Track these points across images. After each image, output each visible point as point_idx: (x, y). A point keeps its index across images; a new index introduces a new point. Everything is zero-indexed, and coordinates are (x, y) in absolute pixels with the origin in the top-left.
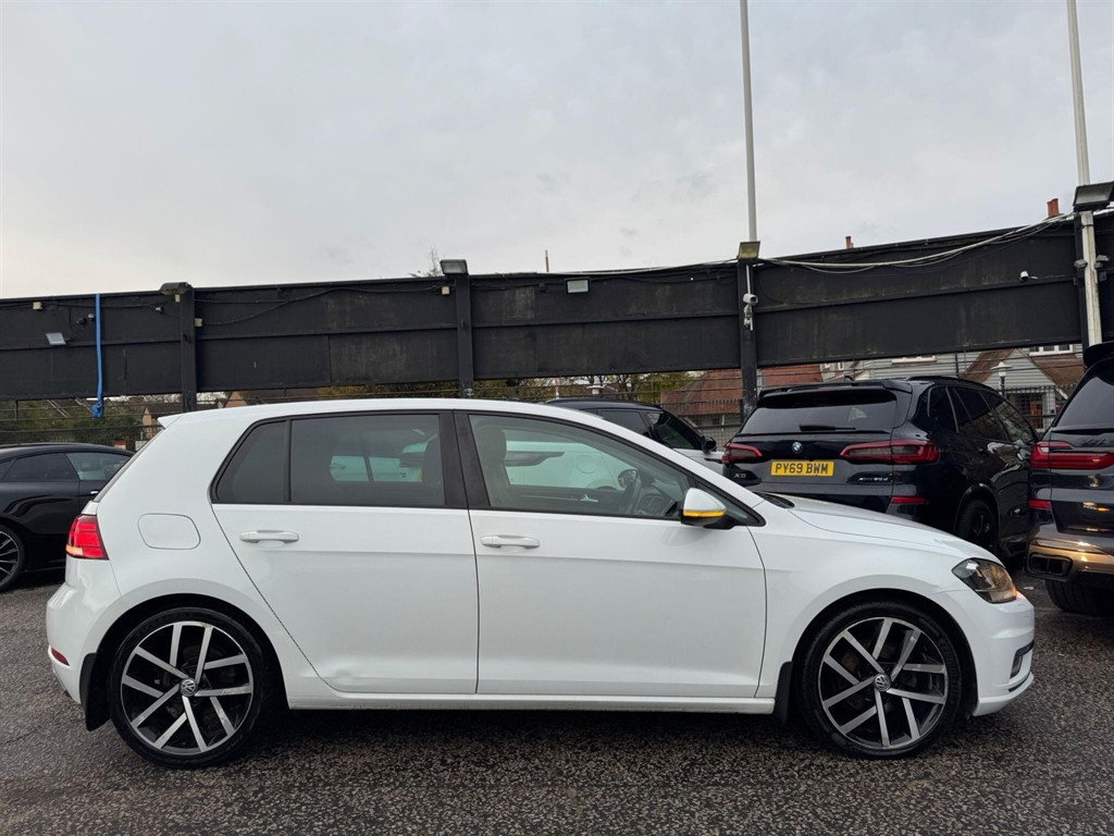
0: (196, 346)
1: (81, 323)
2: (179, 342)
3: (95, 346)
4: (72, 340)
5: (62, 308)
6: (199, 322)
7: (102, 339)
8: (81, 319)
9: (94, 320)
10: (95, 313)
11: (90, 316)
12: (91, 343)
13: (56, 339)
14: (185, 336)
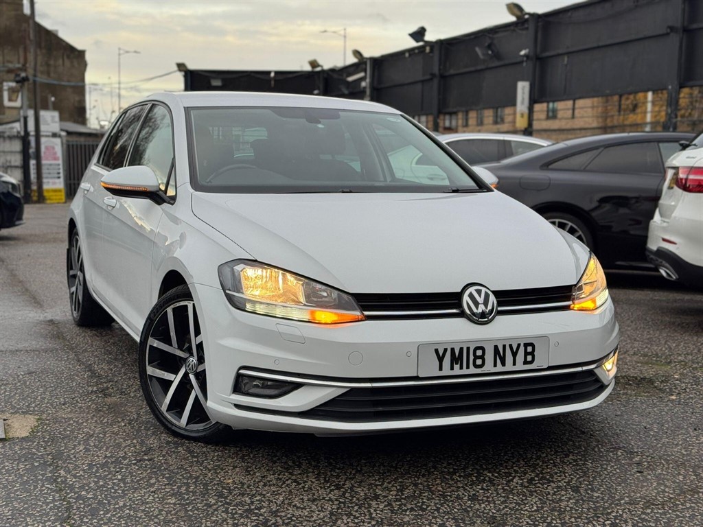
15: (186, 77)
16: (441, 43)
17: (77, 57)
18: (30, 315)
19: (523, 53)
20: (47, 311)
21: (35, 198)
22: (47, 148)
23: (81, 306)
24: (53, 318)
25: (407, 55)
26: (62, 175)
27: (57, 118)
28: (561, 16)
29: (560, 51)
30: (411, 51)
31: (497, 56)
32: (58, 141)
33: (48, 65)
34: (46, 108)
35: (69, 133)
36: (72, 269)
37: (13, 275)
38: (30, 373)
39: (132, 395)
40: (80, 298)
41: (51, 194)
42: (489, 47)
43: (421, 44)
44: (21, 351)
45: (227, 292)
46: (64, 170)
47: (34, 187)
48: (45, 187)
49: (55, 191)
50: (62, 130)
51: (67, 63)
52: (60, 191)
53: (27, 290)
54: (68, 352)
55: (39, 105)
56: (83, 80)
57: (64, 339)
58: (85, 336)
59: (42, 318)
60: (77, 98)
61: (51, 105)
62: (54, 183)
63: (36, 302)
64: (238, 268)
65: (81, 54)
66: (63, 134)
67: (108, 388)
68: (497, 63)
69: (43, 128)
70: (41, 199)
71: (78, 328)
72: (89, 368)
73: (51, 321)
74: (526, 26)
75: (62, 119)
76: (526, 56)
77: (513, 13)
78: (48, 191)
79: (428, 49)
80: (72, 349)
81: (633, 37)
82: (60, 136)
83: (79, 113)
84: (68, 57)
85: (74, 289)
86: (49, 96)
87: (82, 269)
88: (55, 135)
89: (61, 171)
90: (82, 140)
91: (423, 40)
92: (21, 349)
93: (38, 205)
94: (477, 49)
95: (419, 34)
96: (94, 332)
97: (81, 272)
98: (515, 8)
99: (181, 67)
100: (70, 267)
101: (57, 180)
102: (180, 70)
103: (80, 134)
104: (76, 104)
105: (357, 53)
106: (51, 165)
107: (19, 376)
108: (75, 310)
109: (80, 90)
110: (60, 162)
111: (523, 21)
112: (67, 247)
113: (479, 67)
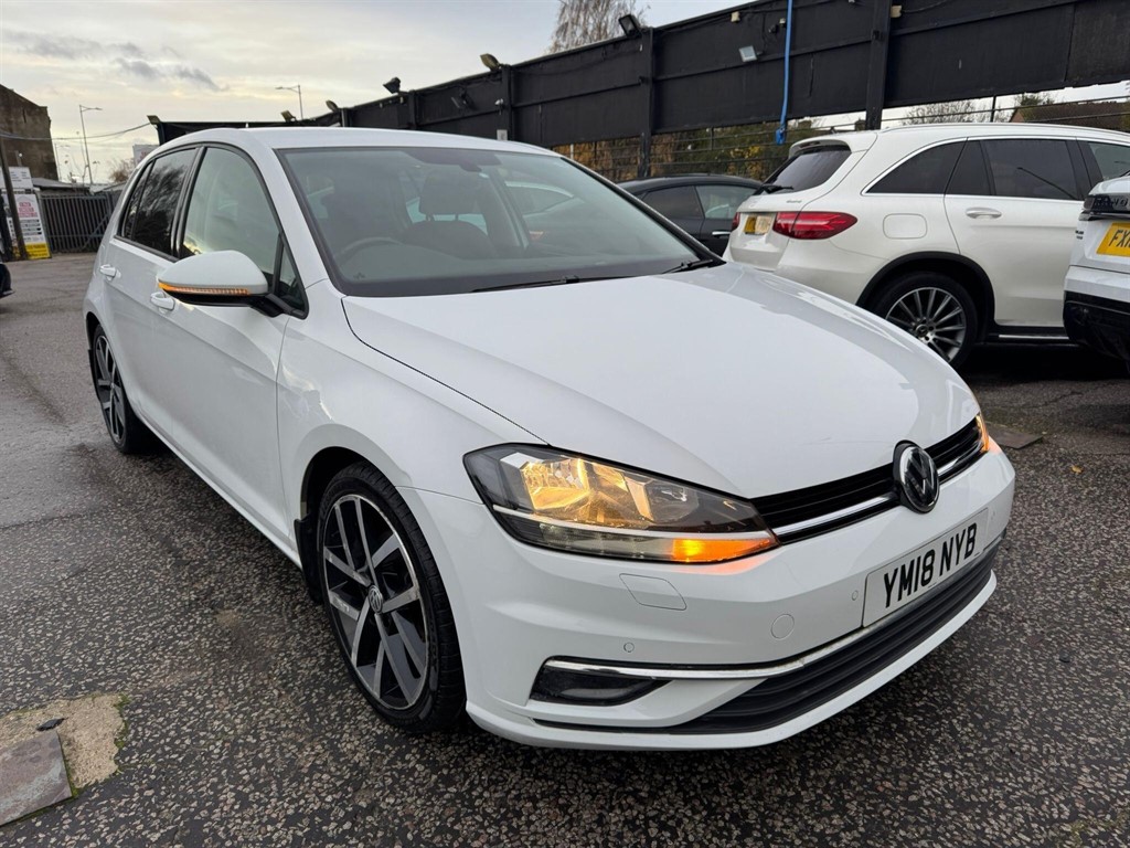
0: (889, 45)
1: (773, 32)
2: (869, 42)
3: (783, 59)
4: (764, 54)
5: (756, 16)
6: (897, 11)
7: (792, 48)
8: (773, 26)
9: (785, 25)
10: (786, 17)
11: (782, 22)
12: (780, 56)
13: (748, 55)
14: (876, 33)
15: (159, 129)
16: (415, 94)
17: (39, 114)
18: (50, 439)
19: (498, 103)
20: (72, 427)
21: (18, 255)
22: (22, 204)
23: (124, 431)
24: (83, 440)
25: (381, 105)
26: (42, 230)
27: (28, 174)
28: (532, 67)
29: (534, 101)
30: (385, 101)
31: (472, 106)
32: (33, 197)
33: (9, 122)
34: (15, 164)
35: (43, 189)
36: (100, 376)
37: (13, 368)
38: (78, 572)
39: (256, 601)
40: (122, 420)
41: (34, 249)
42: (464, 97)
43: (396, 94)
44: (53, 519)
45: (496, 507)
46: (44, 225)
47: (15, 244)
48: (27, 243)
49: (38, 246)
50: (35, 186)
51: (29, 119)
52: (43, 246)
53: (36, 391)
54: (126, 513)
55: (6, 162)
56: (49, 135)
57: (111, 482)
58: (139, 473)
59: (67, 443)
60: (45, 154)
61: (19, 162)
62: (36, 239)
63: (53, 413)
64: (515, 460)
65: (43, 110)
66: (37, 189)
67: (212, 590)
68: (471, 113)
69: (15, 185)
70: (24, 255)
71: (125, 458)
72: (168, 546)
73: (82, 447)
74: (499, 77)
75: (33, 176)
76: (502, 106)
77: (487, 65)
78: (31, 247)
79: (402, 99)
80: (129, 504)
81: (604, 88)
82: (34, 192)
83: (50, 169)
84: (29, 114)
85: (108, 405)
86: (17, 152)
87: (118, 380)
88: (28, 191)
89: (41, 226)
90: (58, 195)
91: (398, 91)
92: (51, 516)
93: (21, 262)
94: (453, 99)
95: (393, 85)
96: (151, 464)
97: (118, 384)
98: (488, 59)
99: (153, 119)
100: (97, 374)
101: (39, 236)
102: (153, 123)
103: (55, 189)
104: (45, 160)
105: (331, 104)
106: (29, 221)
107: (59, 584)
108: (115, 432)
109: (47, 145)
110: (39, 218)
111: (497, 71)
112: (88, 348)
113: (455, 117)
